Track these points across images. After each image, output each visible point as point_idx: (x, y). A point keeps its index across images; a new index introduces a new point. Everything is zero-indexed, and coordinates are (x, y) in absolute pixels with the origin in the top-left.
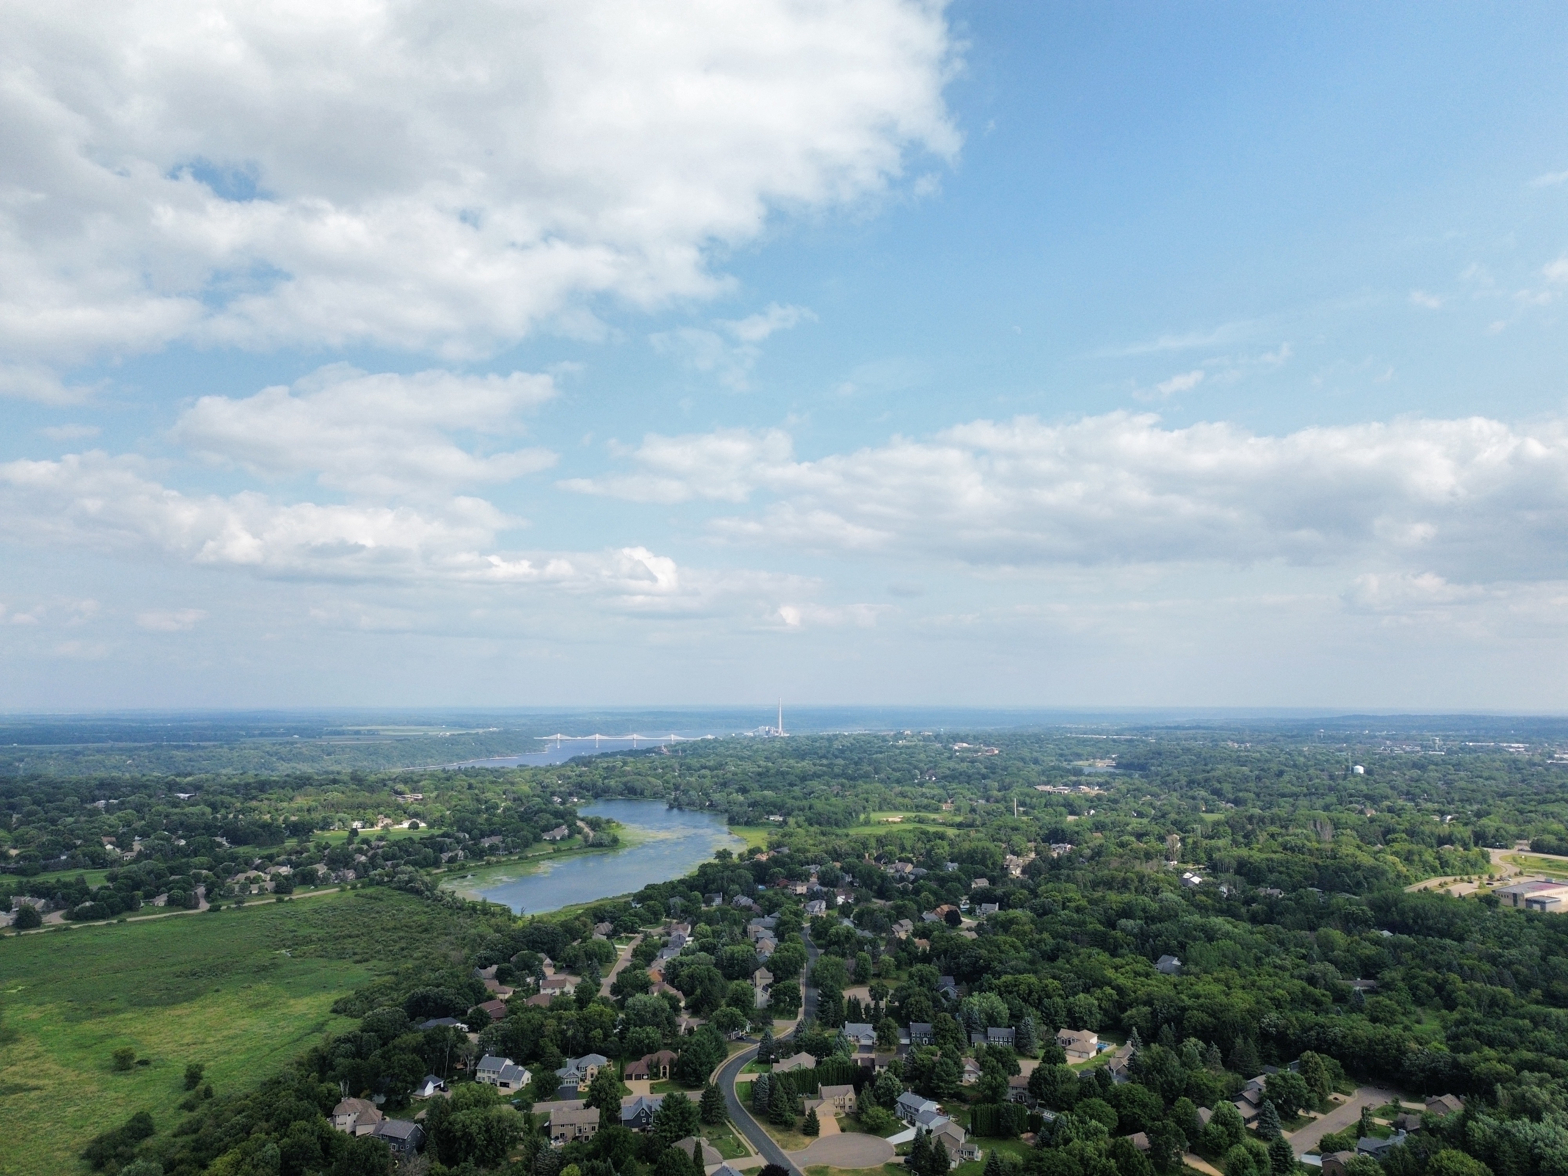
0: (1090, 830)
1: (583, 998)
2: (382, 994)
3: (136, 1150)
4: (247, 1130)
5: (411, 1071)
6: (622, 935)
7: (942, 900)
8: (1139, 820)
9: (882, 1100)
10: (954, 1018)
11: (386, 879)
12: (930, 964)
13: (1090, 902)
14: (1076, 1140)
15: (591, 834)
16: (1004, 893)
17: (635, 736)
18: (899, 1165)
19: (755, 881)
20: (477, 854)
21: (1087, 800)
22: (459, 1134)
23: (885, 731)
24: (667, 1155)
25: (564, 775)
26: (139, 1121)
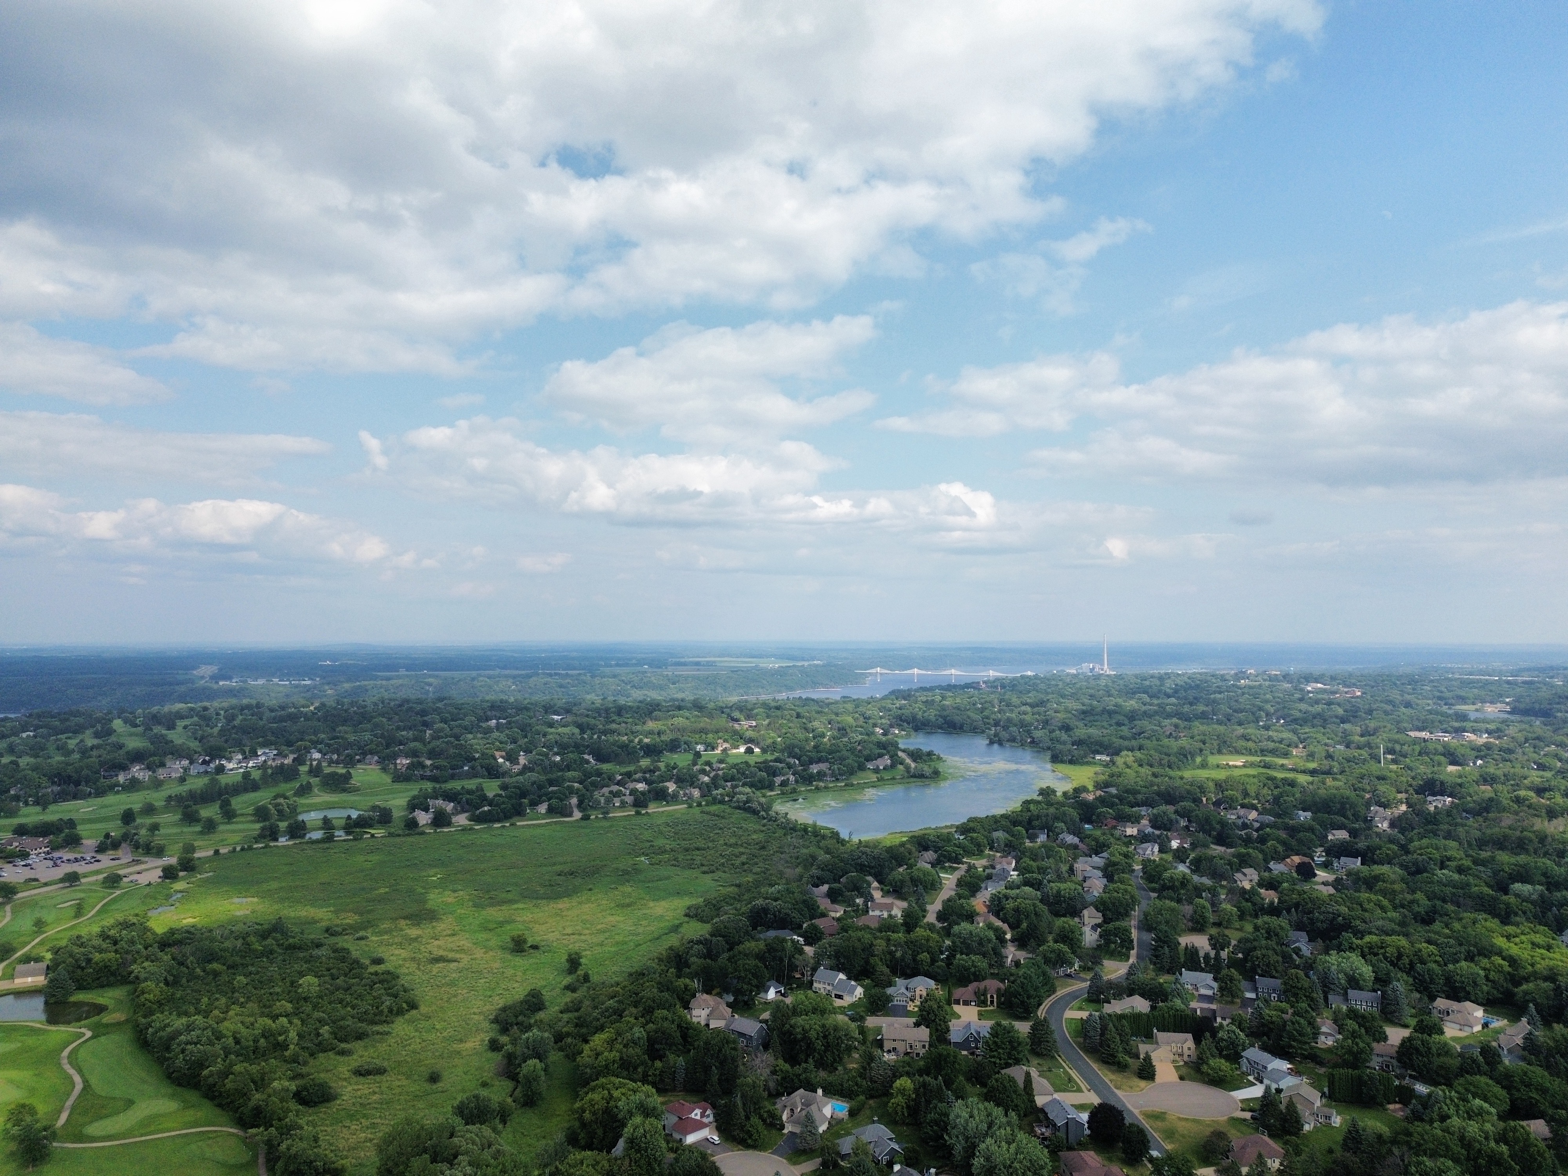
0: (1477, 783)
1: (911, 921)
2: (727, 903)
3: (532, 1021)
4: (619, 1013)
5: (755, 975)
6: (947, 865)
7: (1292, 850)
8: (1541, 773)
9: (1225, 1052)
10: (1307, 976)
11: (727, 799)
12: (1278, 916)
13: (1476, 862)
14: (1455, 1118)
15: (913, 765)
16: (1368, 847)
17: (953, 671)
18: (1245, 1120)
19: (1081, 820)
20: (807, 779)
21: (1473, 749)
22: (799, 1036)
23: (1224, 669)
24: (997, 1080)
25: (885, 708)
26: (533, 997)
